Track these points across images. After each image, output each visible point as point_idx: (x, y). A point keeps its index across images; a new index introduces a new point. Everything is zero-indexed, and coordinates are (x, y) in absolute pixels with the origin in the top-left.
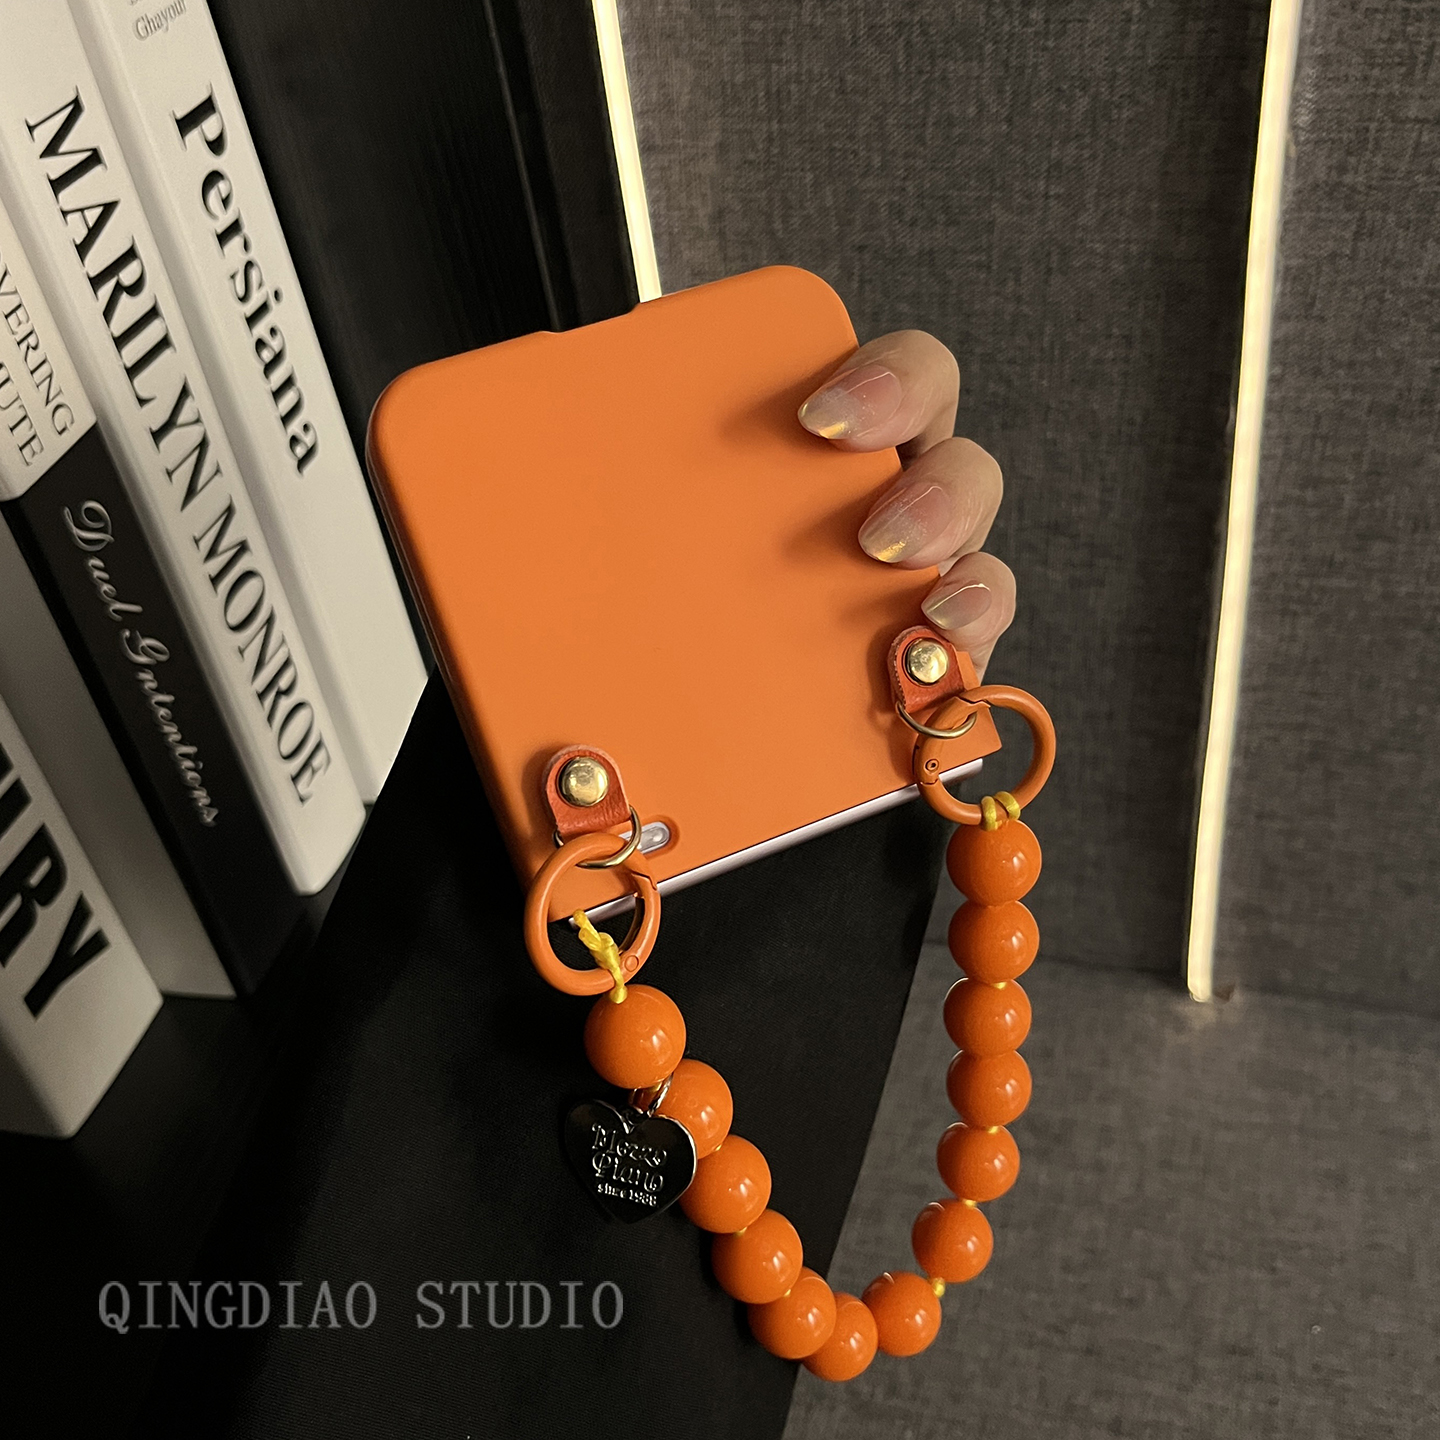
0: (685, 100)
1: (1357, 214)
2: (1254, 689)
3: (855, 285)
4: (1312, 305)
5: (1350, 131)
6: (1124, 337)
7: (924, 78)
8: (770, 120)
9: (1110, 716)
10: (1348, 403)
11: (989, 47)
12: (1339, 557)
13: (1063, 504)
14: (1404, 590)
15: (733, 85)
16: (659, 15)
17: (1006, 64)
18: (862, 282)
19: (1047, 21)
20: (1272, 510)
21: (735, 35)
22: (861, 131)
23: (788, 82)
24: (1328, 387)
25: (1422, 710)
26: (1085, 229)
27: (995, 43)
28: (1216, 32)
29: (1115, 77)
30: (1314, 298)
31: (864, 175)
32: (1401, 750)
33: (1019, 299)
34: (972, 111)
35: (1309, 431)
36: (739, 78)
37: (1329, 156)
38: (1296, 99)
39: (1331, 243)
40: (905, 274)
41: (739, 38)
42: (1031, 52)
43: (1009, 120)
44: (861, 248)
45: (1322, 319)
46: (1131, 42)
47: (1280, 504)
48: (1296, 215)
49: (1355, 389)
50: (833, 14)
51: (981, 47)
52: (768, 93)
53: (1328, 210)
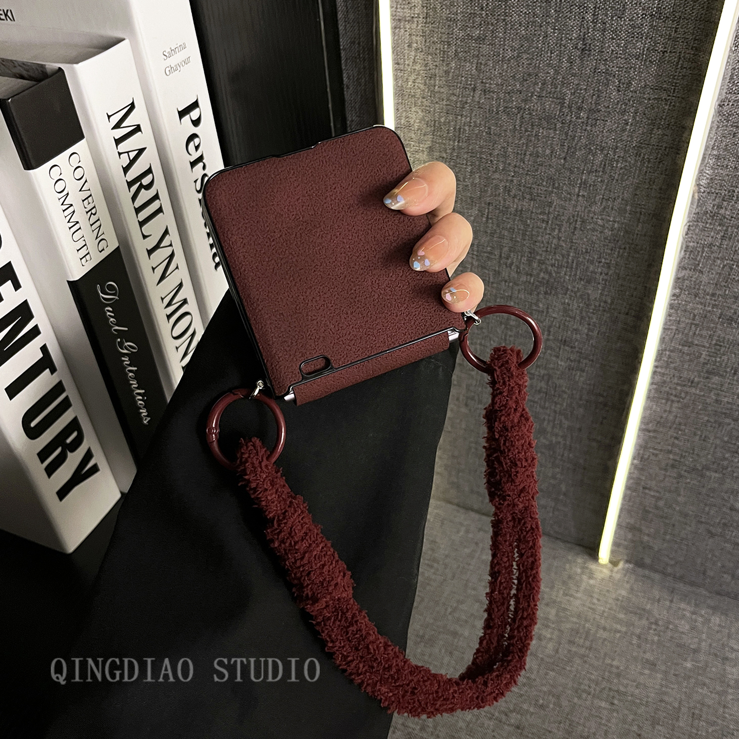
0: (416, 126)
1: (725, 228)
2: (649, 431)
3: (484, 219)
4: (699, 265)
5: (725, 190)
6: (607, 263)
7: (527, 134)
8: (455, 140)
9: (580, 430)
10: (709, 311)
11: (559, 125)
12: (696, 379)
13: (569, 332)
14: (726, 400)
15: (440, 122)
16: (409, 86)
17: (567, 134)
18: (487, 218)
19: (587, 118)
20: (667, 353)
21: (443, 100)
22: (496, 152)
23: (464, 125)
24: (701, 303)
25: (727, 455)
26: (595, 213)
27: (562, 123)
28: (666, 135)
29: (617, 148)
30: (699, 262)
31: (494, 172)
32: (716, 472)
33: (559, 238)
34: (548, 152)
35: (690, 321)
36: (442, 120)
37: (714, 200)
38: (701, 172)
39: (710, 238)
40: (507, 218)
41: (445, 103)
42: (579, 130)
43: (565, 159)
44: (489, 203)
45: (701, 272)
46: (626, 133)
47: (671, 351)
48: (695, 223)
49: (714, 306)
50: (489, 98)
51: (556, 125)
52: (455, 128)
53: (711, 223)
